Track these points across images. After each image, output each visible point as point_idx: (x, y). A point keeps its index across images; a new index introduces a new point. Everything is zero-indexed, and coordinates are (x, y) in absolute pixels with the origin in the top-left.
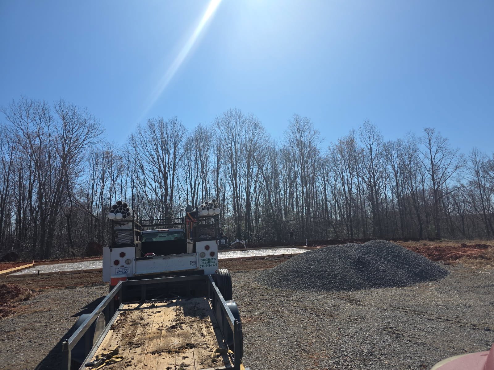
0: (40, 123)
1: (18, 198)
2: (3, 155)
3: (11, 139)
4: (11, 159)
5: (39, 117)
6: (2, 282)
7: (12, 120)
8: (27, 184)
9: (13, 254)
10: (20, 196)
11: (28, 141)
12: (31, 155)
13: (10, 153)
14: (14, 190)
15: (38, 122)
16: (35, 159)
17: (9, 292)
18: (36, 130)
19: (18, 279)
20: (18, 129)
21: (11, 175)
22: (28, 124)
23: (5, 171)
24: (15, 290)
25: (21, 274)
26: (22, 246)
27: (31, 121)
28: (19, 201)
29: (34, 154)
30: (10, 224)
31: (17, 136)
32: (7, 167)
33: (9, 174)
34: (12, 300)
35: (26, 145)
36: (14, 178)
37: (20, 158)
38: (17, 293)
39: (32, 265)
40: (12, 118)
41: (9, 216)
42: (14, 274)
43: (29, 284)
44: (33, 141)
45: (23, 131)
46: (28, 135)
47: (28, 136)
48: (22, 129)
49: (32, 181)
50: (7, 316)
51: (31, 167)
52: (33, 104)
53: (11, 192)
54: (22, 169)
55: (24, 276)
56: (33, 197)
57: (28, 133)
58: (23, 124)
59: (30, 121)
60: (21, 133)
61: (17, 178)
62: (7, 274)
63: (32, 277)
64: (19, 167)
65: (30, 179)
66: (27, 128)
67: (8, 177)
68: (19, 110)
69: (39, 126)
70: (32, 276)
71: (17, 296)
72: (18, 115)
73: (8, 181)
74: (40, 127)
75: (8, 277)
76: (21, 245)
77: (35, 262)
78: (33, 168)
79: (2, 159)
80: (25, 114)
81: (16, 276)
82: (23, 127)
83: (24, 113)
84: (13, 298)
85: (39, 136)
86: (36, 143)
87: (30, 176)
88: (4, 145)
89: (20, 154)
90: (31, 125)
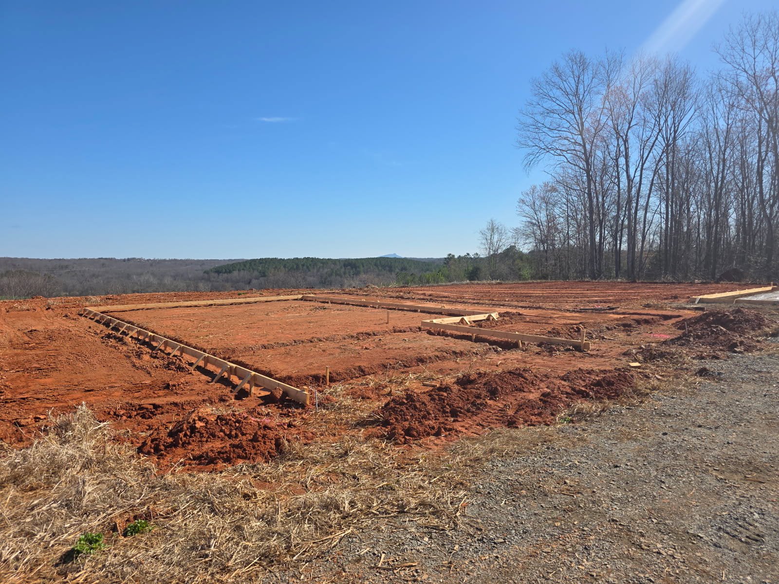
0: (776, 51)
1: (740, 185)
2: (716, 121)
3: (727, 92)
4: (728, 125)
5: (773, 40)
6: (730, 307)
7: (729, 60)
8: (755, 161)
9: (736, 271)
10: (743, 183)
11: (755, 88)
12: (761, 112)
13: (727, 115)
14: (733, 175)
15: (771, 51)
16: (767, 116)
17: (747, 321)
18: (769, 65)
19: (754, 306)
20: (739, 71)
21: (728, 151)
22: (755, 59)
23: (720, 145)
24: (756, 320)
25: (755, 299)
26: (749, 260)
27: (759, 51)
28: (742, 190)
29: (766, 109)
30: (728, 227)
31: (737, 84)
32: (722, 139)
33: (725, 150)
34: (752, 333)
35: (752, 95)
36: (733, 155)
37: (741, 121)
38: (760, 323)
39: (769, 288)
40: (728, 56)
41: (726, 215)
42: (745, 299)
43: (772, 315)
44: (764, 87)
45: (747, 73)
46: (754, 77)
47: (755, 79)
48: (745, 71)
49: (763, 154)
50: (751, 352)
51: (761, 132)
52: (762, 21)
53: (729, 177)
54: (745, 137)
55: (762, 303)
56: (764, 182)
57: (754, 74)
58: (746, 61)
59: (757, 51)
60: (743, 79)
61: (737, 154)
62: (734, 297)
63: (775, 306)
64: (740, 135)
65: (760, 153)
66: (752, 67)
67: (724, 154)
68: (739, 38)
69: (774, 58)
70: (775, 304)
71: (760, 329)
72: (738, 48)
73: (724, 160)
74: (776, 59)
75: (737, 302)
76: (746, 259)
77: (774, 285)
78: (764, 133)
79: (715, 128)
80: (750, 43)
81: (750, 302)
82: (747, 66)
83: (748, 42)
84: (753, 329)
85: (773, 74)
86: (769, 87)
87: (760, 146)
88: (717, 105)
89: (741, 114)
90: (760, 58)
